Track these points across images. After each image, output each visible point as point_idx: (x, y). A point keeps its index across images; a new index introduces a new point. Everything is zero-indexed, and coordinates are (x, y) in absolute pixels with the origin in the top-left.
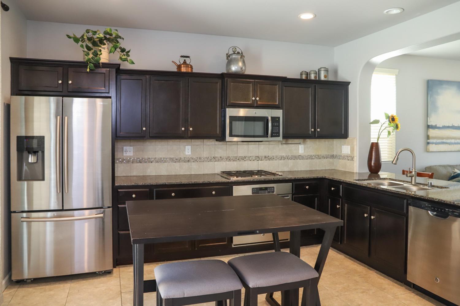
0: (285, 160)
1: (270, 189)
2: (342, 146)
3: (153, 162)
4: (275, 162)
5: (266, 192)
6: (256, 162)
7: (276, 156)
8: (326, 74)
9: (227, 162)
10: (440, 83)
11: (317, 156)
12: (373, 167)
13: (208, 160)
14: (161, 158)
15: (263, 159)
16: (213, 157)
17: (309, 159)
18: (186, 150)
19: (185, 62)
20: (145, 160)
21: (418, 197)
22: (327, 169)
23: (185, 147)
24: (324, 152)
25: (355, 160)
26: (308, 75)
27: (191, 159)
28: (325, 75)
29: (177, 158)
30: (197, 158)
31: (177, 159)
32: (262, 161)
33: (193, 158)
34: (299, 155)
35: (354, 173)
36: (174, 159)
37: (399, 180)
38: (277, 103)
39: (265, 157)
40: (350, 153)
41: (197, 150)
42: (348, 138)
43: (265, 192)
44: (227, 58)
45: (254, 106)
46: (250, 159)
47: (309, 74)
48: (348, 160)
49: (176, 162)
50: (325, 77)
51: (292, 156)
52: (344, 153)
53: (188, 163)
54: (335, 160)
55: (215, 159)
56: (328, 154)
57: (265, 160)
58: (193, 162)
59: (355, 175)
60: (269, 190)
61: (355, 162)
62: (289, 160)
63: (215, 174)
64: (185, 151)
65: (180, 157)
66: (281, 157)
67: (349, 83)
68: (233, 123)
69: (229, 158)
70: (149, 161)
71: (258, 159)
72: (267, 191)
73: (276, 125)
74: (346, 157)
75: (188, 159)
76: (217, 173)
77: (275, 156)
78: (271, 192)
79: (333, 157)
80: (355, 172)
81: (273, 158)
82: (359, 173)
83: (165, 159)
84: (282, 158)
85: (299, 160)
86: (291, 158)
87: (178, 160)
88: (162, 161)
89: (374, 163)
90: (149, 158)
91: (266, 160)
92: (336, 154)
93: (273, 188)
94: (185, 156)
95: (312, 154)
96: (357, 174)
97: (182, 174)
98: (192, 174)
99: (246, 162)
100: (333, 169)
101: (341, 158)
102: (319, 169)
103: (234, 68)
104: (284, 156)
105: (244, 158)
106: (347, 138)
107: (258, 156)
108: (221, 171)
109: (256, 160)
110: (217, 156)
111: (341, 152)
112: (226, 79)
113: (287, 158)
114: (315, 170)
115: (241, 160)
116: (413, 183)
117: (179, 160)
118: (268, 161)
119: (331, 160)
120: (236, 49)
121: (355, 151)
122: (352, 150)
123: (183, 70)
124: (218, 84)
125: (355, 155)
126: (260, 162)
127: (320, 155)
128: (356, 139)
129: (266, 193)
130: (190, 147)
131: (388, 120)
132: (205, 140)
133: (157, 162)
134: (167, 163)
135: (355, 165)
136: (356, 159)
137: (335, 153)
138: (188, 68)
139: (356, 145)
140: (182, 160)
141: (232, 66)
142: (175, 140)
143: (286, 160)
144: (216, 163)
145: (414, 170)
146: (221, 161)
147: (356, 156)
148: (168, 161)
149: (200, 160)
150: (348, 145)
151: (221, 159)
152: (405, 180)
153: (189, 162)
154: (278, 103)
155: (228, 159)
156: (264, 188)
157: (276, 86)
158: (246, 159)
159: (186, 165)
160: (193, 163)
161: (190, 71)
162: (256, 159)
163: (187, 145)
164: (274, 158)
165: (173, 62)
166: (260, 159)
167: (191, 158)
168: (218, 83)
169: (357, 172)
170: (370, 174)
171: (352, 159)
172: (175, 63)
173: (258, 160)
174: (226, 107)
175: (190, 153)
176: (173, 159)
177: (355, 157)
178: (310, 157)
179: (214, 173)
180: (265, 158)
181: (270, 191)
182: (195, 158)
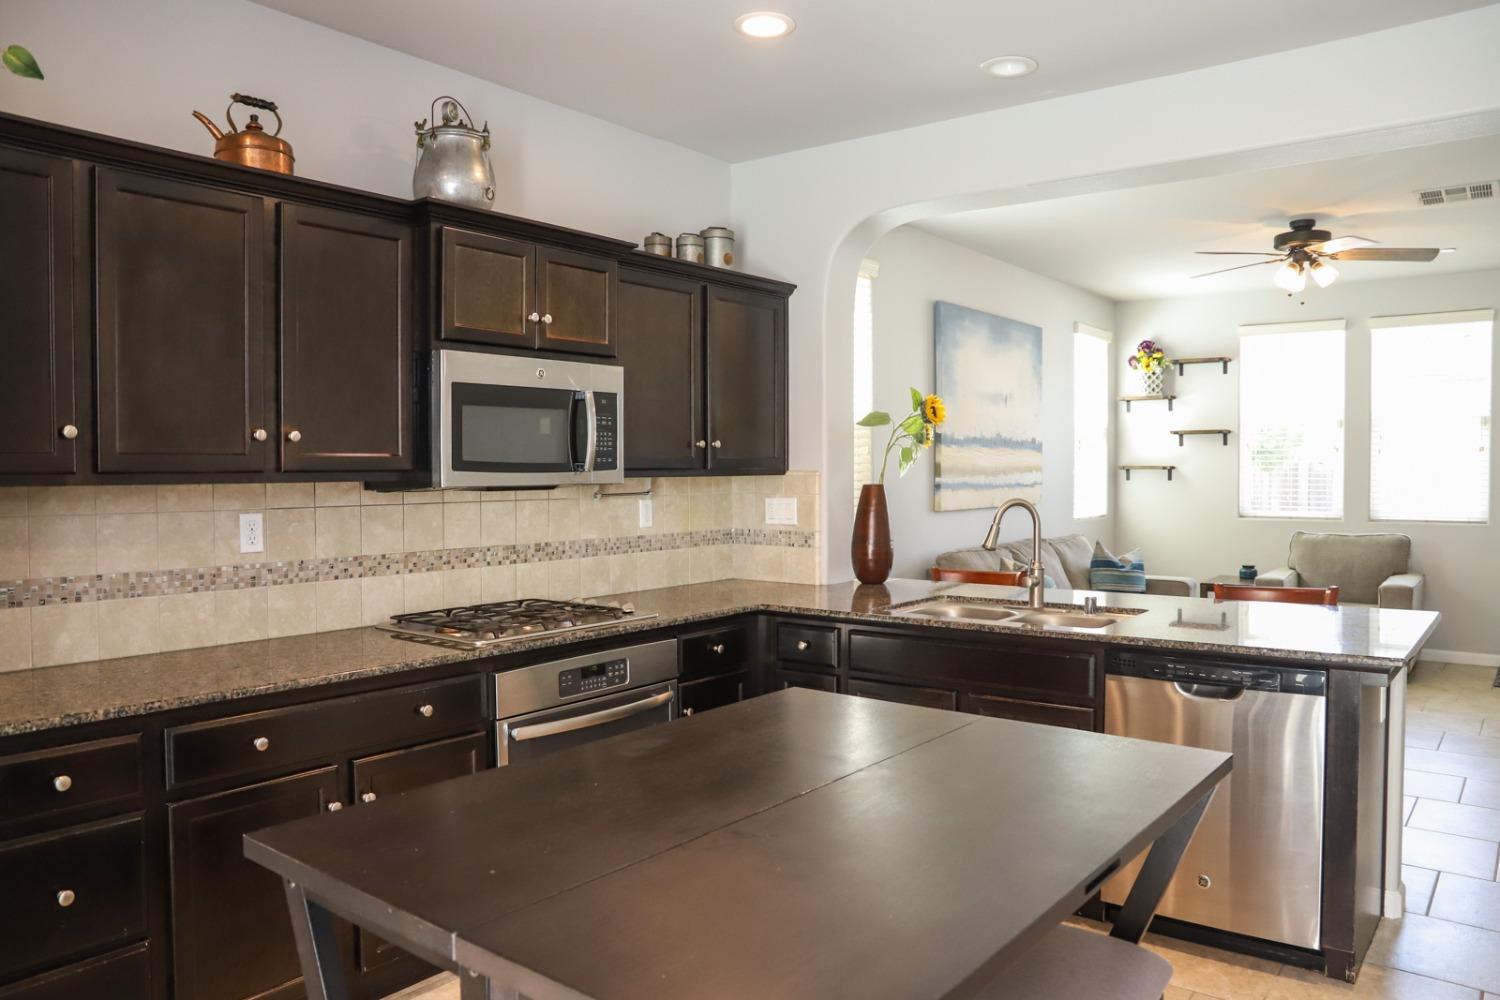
0: (597, 554)
1: (614, 671)
2: (767, 500)
3: (84, 598)
4: (568, 566)
5: (602, 683)
6: (506, 569)
7: (570, 542)
8: (729, 251)
9: (408, 576)
10: (962, 312)
11: (688, 538)
12: (871, 564)
13: (336, 572)
14: (126, 575)
15: (529, 556)
16: (356, 559)
17: (667, 548)
18: (244, 532)
19: (254, 127)
20: (42, 588)
21: (1141, 643)
22: (714, 579)
23: (237, 520)
24: (704, 524)
25: (817, 545)
26: (670, 246)
27: (264, 572)
28: (726, 255)
29: (201, 570)
30: (291, 564)
31: (202, 577)
32: (528, 565)
33: (273, 567)
34: (639, 534)
35: (814, 586)
36: (189, 577)
37: (981, 599)
38: (607, 343)
39: (538, 548)
40: (795, 522)
41: (290, 530)
42: (787, 473)
43: (597, 683)
44: (420, 140)
45: (532, 349)
46: (488, 559)
47: (678, 246)
48: (789, 545)
49: (195, 590)
50: (727, 259)
51: (618, 539)
52: (776, 522)
53: (251, 589)
54: (736, 546)
55: (360, 564)
56: (717, 528)
57: (537, 559)
58: (275, 583)
59: (817, 595)
60: (610, 674)
61: (817, 551)
62: (609, 554)
63: (362, 628)
64: (237, 536)
65: (218, 564)
66: (587, 546)
67: (792, 288)
68: (467, 410)
69: (415, 560)
70: (67, 593)
71: (514, 557)
72: (604, 678)
73: (604, 423)
74: (780, 536)
75: (253, 573)
76: (368, 624)
77: (567, 543)
78: (617, 681)
79: (728, 537)
80: (817, 583)
81: (561, 549)
82: (830, 588)
83: (146, 580)
84: (590, 549)
85: (637, 555)
86: (615, 548)
87: (208, 578)
88: (133, 587)
89: (874, 553)
90: (65, 580)
91: (540, 560)
92: (740, 527)
93: (622, 666)
94: (237, 561)
95: (677, 530)
96: (825, 589)
97: (226, 641)
98: (269, 640)
99: (475, 571)
100: (730, 577)
101: (761, 539)
102: (693, 582)
103: (450, 187)
104: (596, 542)
105: (466, 557)
106: (783, 473)
107: (514, 547)
108: (392, 615)
109: (508, 562)
110: (368, 553)
111: (764, 519)
112: (434, 226)
113: (602, 549)
114: (684, 586)
115: (457, 566)
116: (1036, 605)
117: (209, 580)
118: (546, 563)
119: (725, 548)
120: (455, 108)
121: (817, 514)
122: (806, 511)
123: (252, 157)
124: (400, 242)
125: (817, 528)
126: (521, 566)
127: (696, 533)
128: (820, 476)
129: (601, 687)
130: (258, 518)
131: (919, 412)
132: (321, 487)
133: (106, 595)
134: (155, 597)
135: (817, 559)
136: (821, 540)
137: (735, 526)
138: (273, 153)
139: (820, 494)
140: (224, 575)
141: (445, 177)
142: (192, 487)
143: (602, 556)
144: (365, 581)
145: (1037, 564)
146: (384, 573)
147: (820, 532)
148: (159, 586)
149: (301, 574)
150: (787, 495)
151: (382, 564)
152: (1000, 598)
153: (253, 585)
154: (609, 341)
155: (413, 562)
156: (595, 668)
157: (602, 275)
158: (473, 560)
159: (244, 598)
160: (273, 591)
161: (282, 169)
162: (508, 558)
163: (247, 512)
164: (564, 552)
165: (196, 115)
166: (522, 556)
167: (263, 566)
168: (397, 240)
169: (825, 582)
170: (859, 588)
171: (807, 541)
172: (210, 122)
173: (515, 562)
174: (434, 343)
175: (259, 547)
176: (183, 578)
177: (817, 535)
178: (670, 542)
179: (360, 626)
180: (536, 550)
181: (614, 676)
182: (280, 564)
